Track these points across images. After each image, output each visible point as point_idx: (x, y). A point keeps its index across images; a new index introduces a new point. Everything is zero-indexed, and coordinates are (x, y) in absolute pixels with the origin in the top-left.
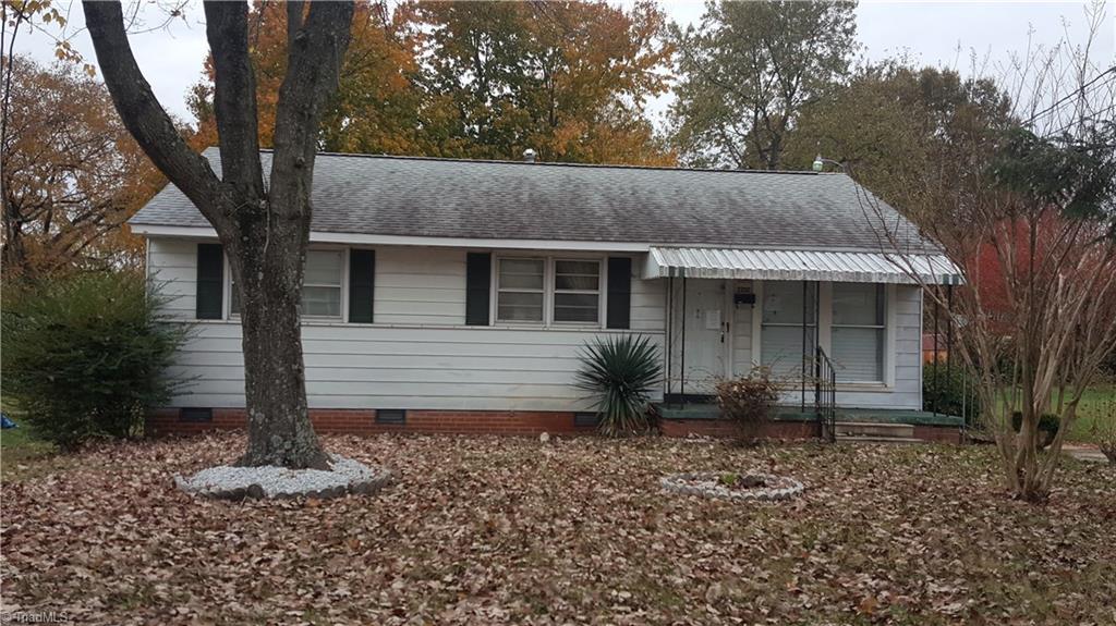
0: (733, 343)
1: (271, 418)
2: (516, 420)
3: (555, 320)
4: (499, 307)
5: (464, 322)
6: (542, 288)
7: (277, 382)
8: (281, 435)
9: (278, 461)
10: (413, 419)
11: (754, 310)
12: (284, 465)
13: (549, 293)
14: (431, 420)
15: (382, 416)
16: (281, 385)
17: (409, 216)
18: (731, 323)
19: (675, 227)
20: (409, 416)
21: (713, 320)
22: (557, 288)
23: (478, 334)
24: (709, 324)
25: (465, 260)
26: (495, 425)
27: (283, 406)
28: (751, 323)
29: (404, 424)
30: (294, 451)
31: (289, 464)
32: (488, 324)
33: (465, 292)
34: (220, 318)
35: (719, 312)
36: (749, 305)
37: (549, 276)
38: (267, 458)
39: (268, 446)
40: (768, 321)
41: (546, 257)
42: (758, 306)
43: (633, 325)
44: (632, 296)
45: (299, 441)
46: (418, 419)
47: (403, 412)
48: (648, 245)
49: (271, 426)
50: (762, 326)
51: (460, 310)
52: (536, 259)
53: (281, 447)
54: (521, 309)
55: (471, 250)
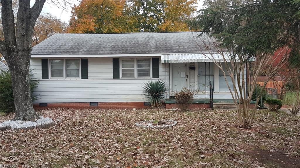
0: (189, 81)
1: (19, 107)
2: (128, 104)
3: (138, 76)
4: (122, 73)
5: (113, 78)
6: (134, 67)
7: (20, 97)
8: (22, 112)
9: (21, 119)
10: (100, 105)
11: (195, 71)
12: (23, 120)
13: (136, 69)
14: (105, 105)
15: (92, 104)
16: (22, 97)
17: (97, 49)
18: (189, 75)
19: (171, 48)
20: (99, 104)
21: (183, 75)
22: (138, 67)
23: (116, 81)
24: (182, 76)
25: (112, 60)
26: (123, 106)
27: (22, 104)
28: (194, 75)
29: (98, 106)
30: (26, 116)
31: (25, 120)
32: (119, 78)
33: (113, 69)
34: (48, 79)
35: (185, 72)
36: (194, 70)
37: (136, 64)
38: (19, 118)
39: (19, 115)
40: (200, 74)
41: (135, 59)
42: (196, 70)
43: (160, 77)
44: (160, 69)
45: (27, 113)
46: (101, 105)
47: (97, 103)
48: (161, 54)
49: (19, 109)
50: (198, 76)
51: (111, 74)
52: (132, 59)
53: (22, 115)
54: (129, 73)
55: (114, 58)
